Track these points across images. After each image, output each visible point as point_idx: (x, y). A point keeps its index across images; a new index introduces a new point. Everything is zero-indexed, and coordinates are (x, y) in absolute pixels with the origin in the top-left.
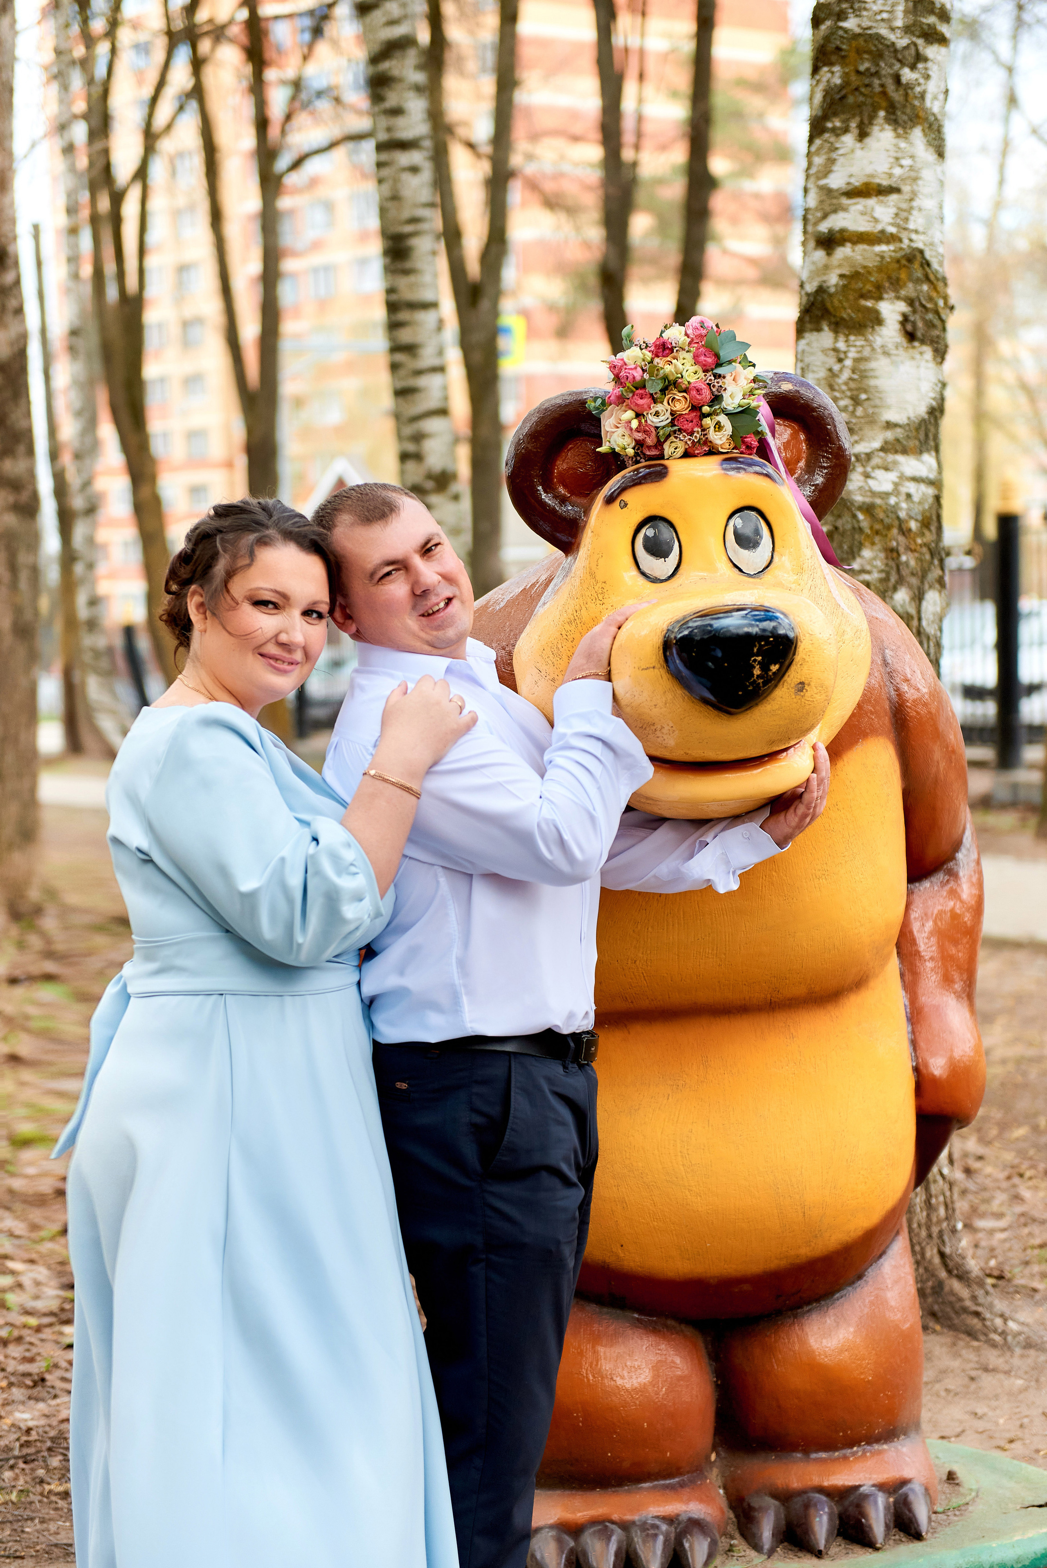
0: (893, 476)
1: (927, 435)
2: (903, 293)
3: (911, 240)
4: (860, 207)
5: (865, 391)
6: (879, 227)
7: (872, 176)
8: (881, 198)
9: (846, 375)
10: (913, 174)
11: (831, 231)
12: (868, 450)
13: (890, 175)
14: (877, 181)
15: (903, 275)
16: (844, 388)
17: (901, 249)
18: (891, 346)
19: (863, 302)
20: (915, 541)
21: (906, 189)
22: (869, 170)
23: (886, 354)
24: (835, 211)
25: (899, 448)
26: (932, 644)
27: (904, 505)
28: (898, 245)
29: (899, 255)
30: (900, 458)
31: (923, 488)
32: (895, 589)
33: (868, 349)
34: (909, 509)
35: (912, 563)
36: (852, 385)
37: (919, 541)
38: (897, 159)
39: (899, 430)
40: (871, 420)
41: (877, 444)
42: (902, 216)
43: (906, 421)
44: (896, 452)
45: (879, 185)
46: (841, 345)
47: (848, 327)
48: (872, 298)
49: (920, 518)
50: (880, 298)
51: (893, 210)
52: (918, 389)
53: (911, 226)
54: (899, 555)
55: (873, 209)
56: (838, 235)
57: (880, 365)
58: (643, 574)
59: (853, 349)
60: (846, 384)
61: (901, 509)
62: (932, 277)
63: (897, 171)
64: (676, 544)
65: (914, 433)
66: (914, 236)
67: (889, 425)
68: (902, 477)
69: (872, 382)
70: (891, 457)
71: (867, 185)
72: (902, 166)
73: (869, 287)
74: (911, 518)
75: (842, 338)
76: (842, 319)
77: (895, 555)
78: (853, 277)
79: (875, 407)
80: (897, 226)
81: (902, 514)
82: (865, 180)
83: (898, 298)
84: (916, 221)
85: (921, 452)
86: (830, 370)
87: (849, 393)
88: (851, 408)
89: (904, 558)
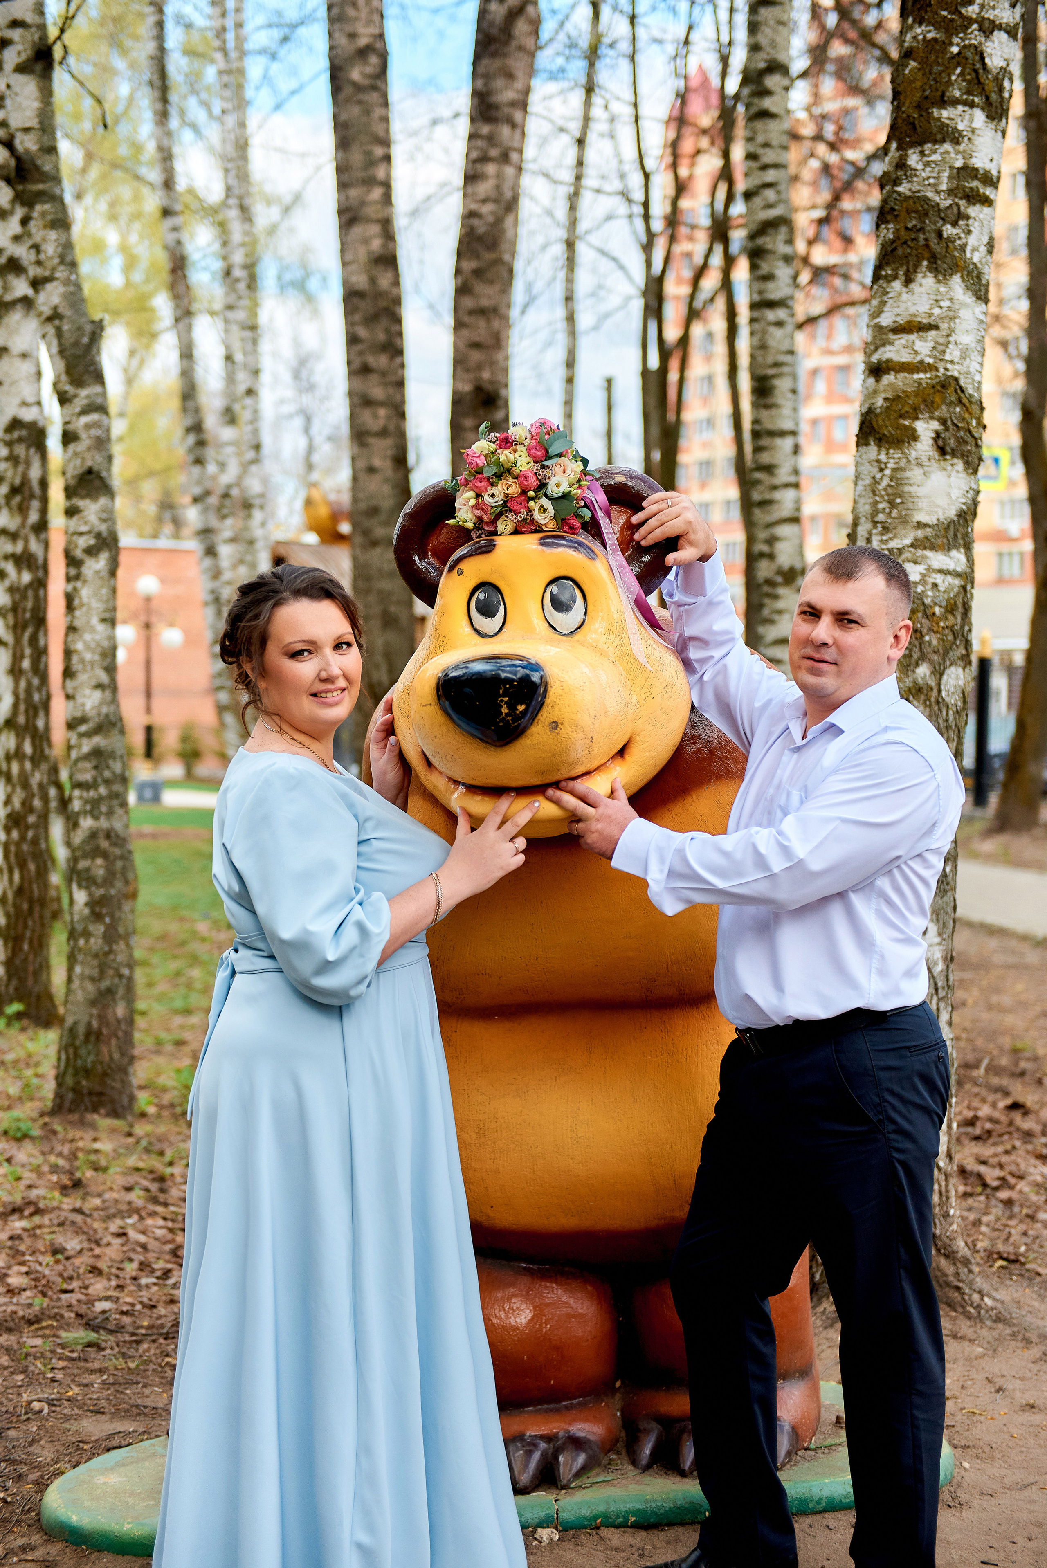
0: (921, 568)
1: (955, 535)
2: (937, 414)
3: (946, 369)
4: (903, 342)
5: (900, 497)
6: (918, 358)
7: (915, 315)
8: (924, 334)
9: (885, 482)
10: (951, 314)
11: (879, 361)
12: (900, 546)
13: (930, 315)
14: (919, 319)
15: (937, 399)
16: (883, 493)
17: (937, 376)
18: (924, 458)
19: (901, 421)
20: (938, 624)
21: (944, 326)
22: (912, 310)
23: (920, 465)
24: (884, 345)
25: (928, 545)
26: (951, 712)
27: (930, 593)
28: (934, 373)
29: (934, 382)
30: (928, 553)
31: (949, 579)
32: (917, 665)
33: (904, 460)
34: (935, 597)
35: (935, 642)
36: (890, 491)
37: (942, 624)
38: (937, 301)
39: (928, 530)
40: (904, 521)
41: (908, 541)
42: (939, 350)
43: (935, 522)
44: (925, 548)
45: (920, 323)
46: (883, 457)
47: (888, 442)
48: (909, 418)
49: (944, 604)
50: (917, 418)
51: (932, 344)
52: (949, 495)
53: (948, 357)
54: (922, 636)
55: (913, 342)
56: (884, 365)
57: (915, 474)
58: (476, 630)
59: (892, 461)
60: (885, 490)
61: (927, 596)
62: (965, 400)
63: (937, 311)
64: (502, 605)
65: (943, 532)
66: (949, 366)
67: (920, 525)
68: (929, 569)
69: (907, 489)
70: (920, 552)
71: (909, 322)
72: (941, 307)
73: (907, 408)
74: (936, 604)
75: (883, 452)
76: (884, 435)
77: (918, 635)
78: (894, 400)
79: (908, 509)
80: (935, 357)
81: (928, 601)
82: (909, 319)
83: (932, 418)
84: (952, 353)
85: (949, 550)
86: (874, 478)
87: (886, 498)
88: (887, 510)
89: (927, 638)
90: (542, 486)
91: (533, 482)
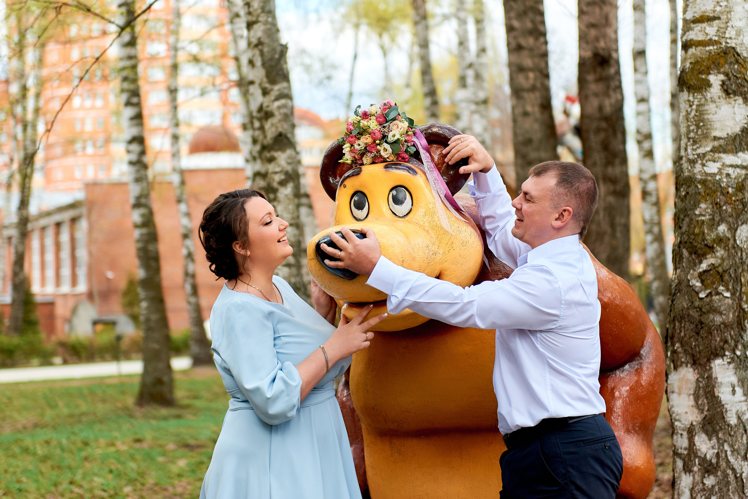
0: (718, 165)
1: (741, 144)
2: (722, 70)
3: (727, 43)
4: (699, 28)
5: (702, 121)
6: (708, 37)
7: (705, 12)
8: (711, 23)
9: (693, 114)
10: (728, 9)
11: (686, 40)
12: (704, 152)
13: (714, 11)
14: (708, 14)
15: (722, 61)
16: (692, 120)
17: (720, 48)
18: (716, 98)
19: (700, 76)
20: (731, 198)
21: (723, 17)
22: (703, 9)
23: (713, 101)
24: (688, 31)
25: (721, 150)
26: (744, 254)
27: (725, 180)
28: (719, 46)
29: (719, 51)
30: (722, 155)
31: (738, 170)
32: (719, 225)
33: (704, 99)
34: (728, 182)
35: (730, 210)
36: (696, 118)
37: (734, 198)
38: (718, 2)
39: (721, 141)
40: (706, 136)
41: (708, 149)
42: (721, 32)
43: (726, 136)
44: (720, 152)
45: (708, 16)
46: (691, 98)
47: (693, 89)
48: (705, 73)
49: (735, 186)
50: (710, 74)
51: (717, 28)
52: (734, 119)
53: (727, 35)
54: (721, 207)
55: (705, 28)
56: (689, 43)
57: (711, 107)
58: (355, 217)
59: (696, 100)
60: (693, 118)
61: (723, 182)
62: (740, 61)
63: (718, 9)
64: (367, 203)
65: (731, 142)
66: (728, 41)
67: (715, 138)
68: (723, 165)
69: (706, 117)
70: (717, 155)
71: (702, 16)
72: (721, 6)
73: (703, 68)
74: (729, 186)
75: (691, 95)
76: (691, 85)
77: (718, 206)
78: (696, 63)
79: (707, 129)
80: (719, 36)
81: (723, 185)
82: (701, 14)
83: (719, 73)
84: (730, 33)
85: (737, 153)
86: (687, 111)
87: (694, 123)
88: (695, 130)
89: (724, 208)
90: (384, 137)
91: (379, 135)
